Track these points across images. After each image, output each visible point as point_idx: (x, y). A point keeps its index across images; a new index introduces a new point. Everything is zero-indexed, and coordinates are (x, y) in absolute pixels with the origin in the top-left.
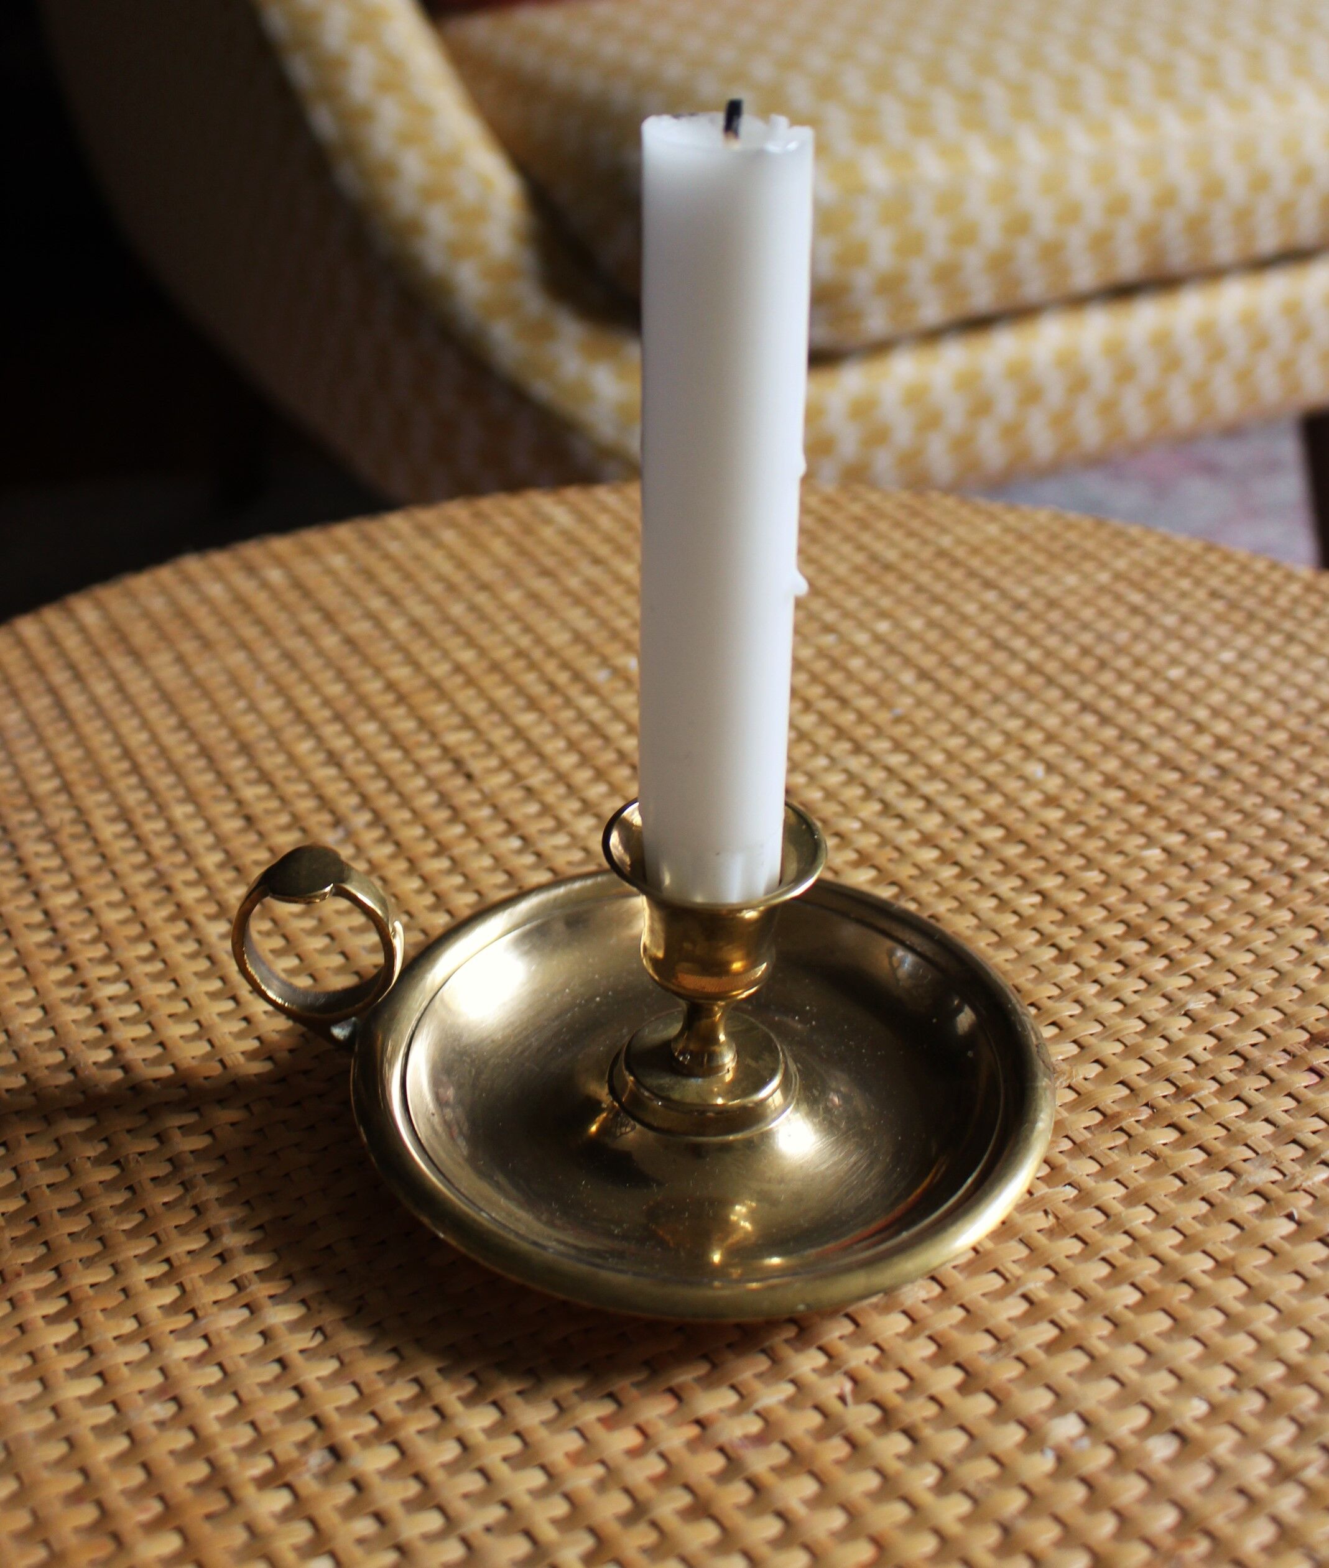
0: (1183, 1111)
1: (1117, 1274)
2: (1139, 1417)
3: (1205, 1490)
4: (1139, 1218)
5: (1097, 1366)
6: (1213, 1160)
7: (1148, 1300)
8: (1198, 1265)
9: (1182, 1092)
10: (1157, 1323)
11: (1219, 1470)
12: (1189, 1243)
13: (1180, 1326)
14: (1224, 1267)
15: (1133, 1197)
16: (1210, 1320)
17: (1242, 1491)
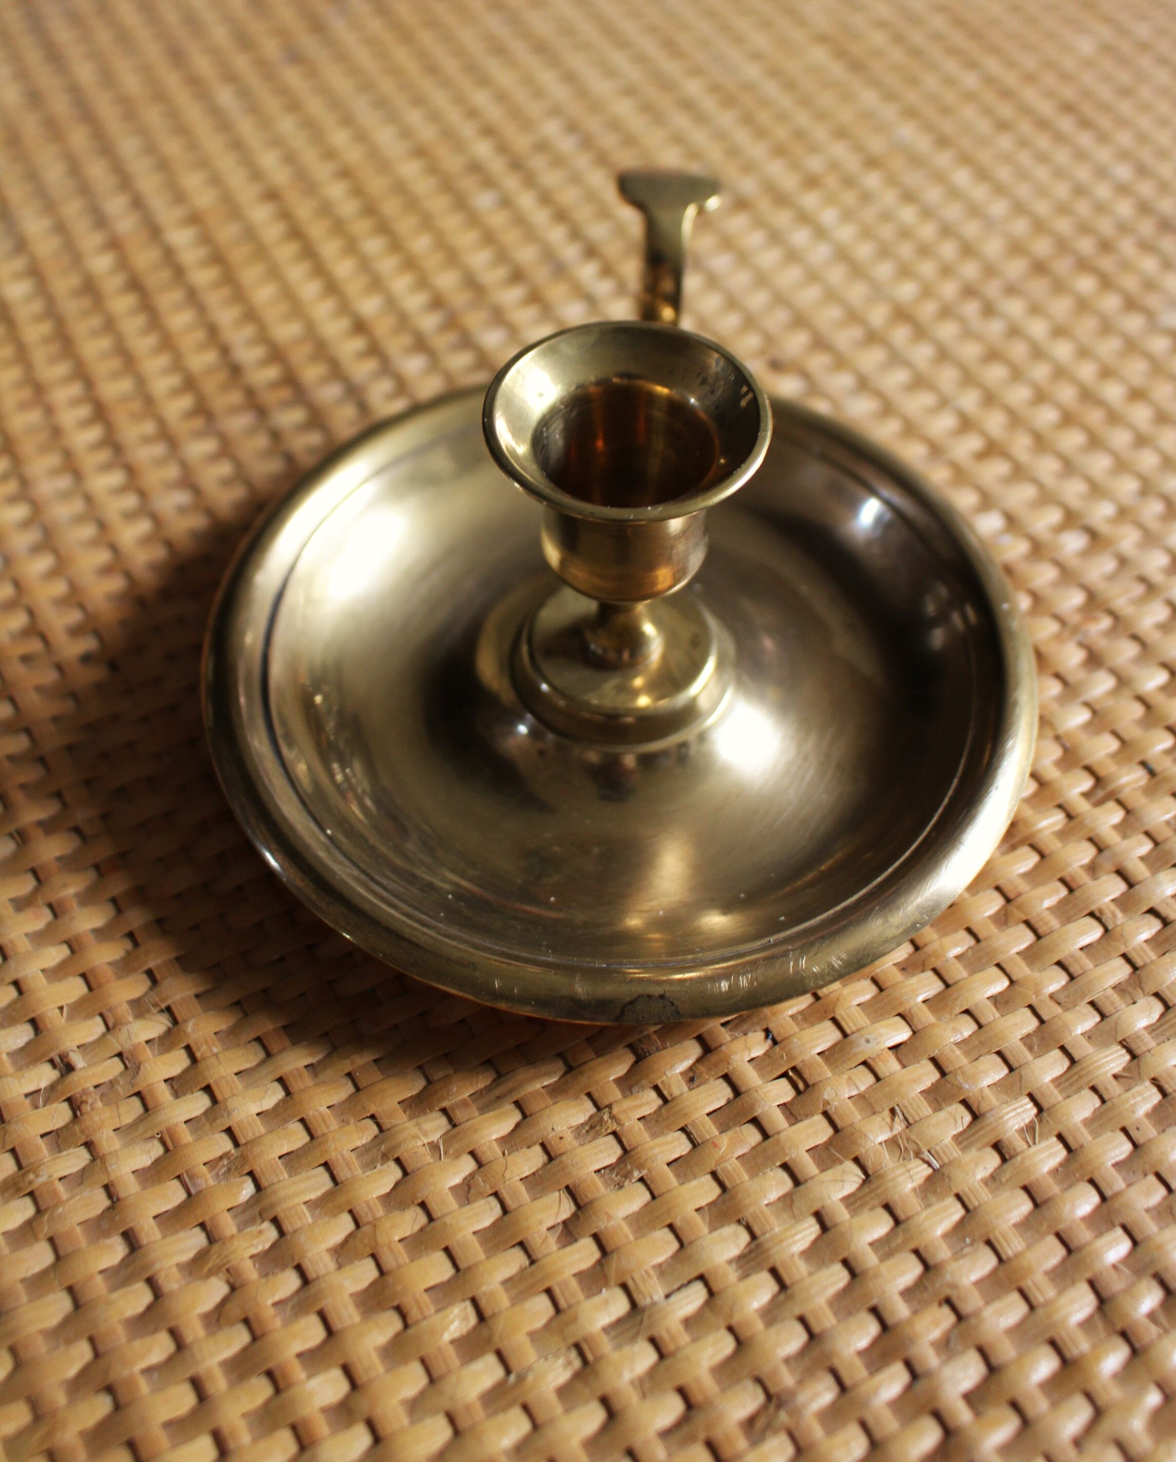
0: (1107, 263)
1: (1041, 397)
2: (1054, 516)
3: (1111, 578)
4: (1063, 350)
5: (1019, 473)
6: (1131, 304)
7: (1068, 419)
8: (1114, 392)
9: (1106, 246)
10: (1072, 440)
11: (1123, 562)
12: (1106, 373)
13: (1095, 442)
14: (1137, 395)
15: (1059, 332)
16: (1121, 438)
17: (1142, 579)
